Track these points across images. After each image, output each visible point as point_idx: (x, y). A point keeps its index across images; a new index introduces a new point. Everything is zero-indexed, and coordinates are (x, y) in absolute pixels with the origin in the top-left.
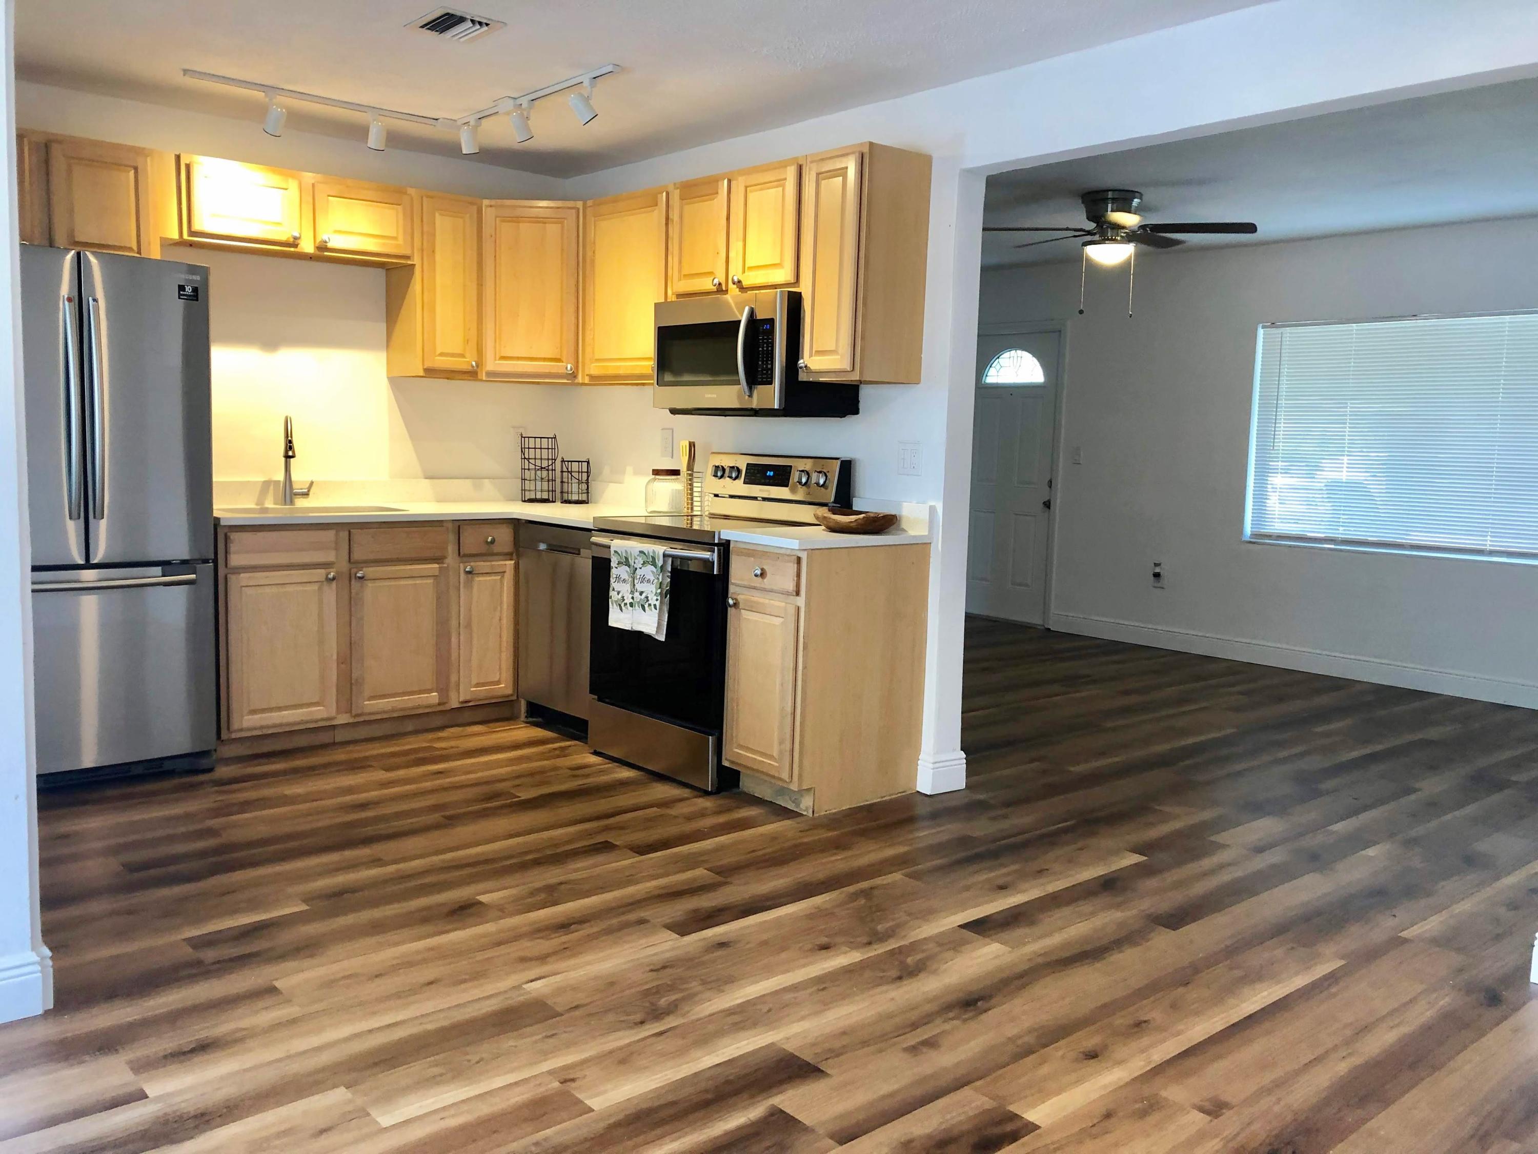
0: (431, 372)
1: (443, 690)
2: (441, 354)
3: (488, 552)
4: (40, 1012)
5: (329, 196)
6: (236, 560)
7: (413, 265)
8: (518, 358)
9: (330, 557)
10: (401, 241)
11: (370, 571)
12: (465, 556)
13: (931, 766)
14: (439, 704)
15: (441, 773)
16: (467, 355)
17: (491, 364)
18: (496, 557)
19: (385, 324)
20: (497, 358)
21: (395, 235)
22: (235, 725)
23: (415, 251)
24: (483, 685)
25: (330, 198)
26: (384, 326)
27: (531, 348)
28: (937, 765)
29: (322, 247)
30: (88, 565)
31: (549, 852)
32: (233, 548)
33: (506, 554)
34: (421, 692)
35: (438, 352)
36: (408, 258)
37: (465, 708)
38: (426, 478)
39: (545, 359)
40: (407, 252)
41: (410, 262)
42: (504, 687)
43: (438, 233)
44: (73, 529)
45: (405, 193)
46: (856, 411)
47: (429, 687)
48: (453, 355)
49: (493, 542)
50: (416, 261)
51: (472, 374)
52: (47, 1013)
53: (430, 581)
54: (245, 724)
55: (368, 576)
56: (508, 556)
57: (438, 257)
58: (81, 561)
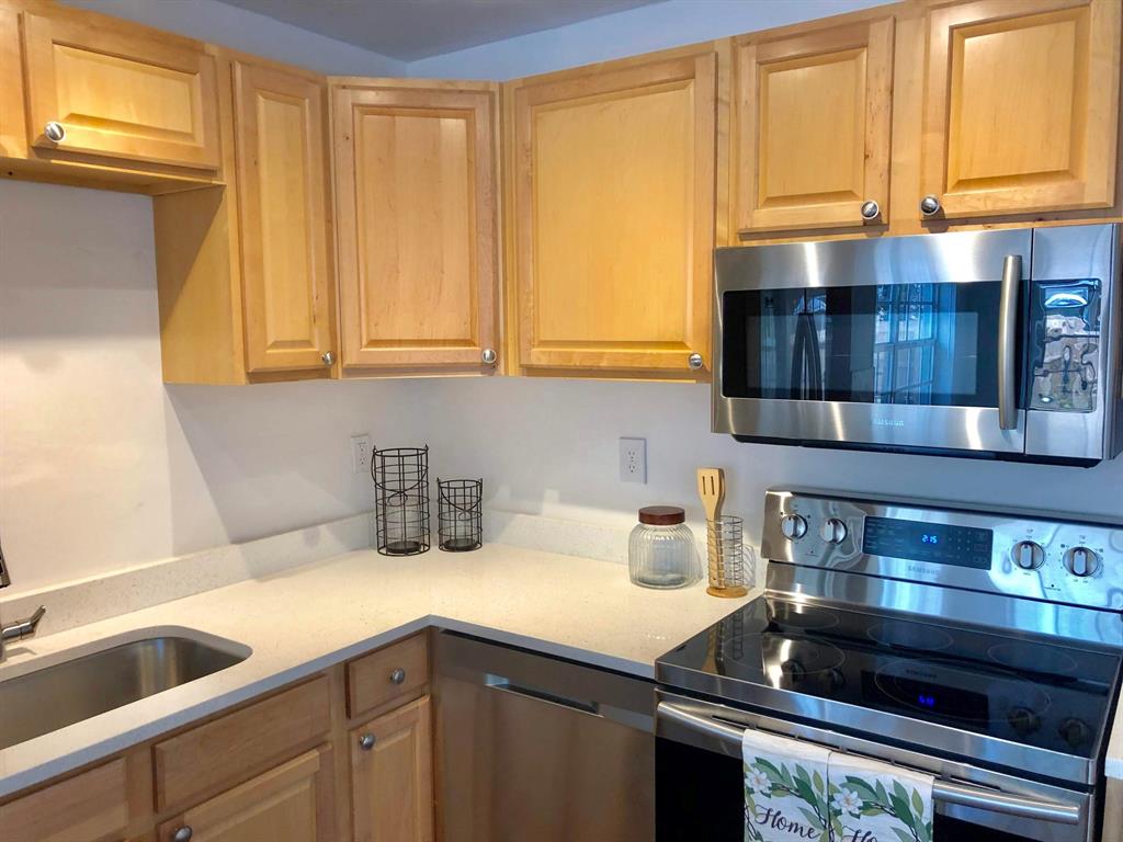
0: (256, 377)
2: (276, 344)
5: (54, 43)
7: (221, 187)
8: (400, 343)
10: (200, 142)
16: (316, 341)
17: (353, 354)
19: (155, 293)
20: (364, 342)
21: (189, 130)
23: (224, 161)
25: (56, 46)
26: (152, 297)
27: (421, 324)
29: (44, 148)
33: (417, 688)
35: (271, 341)
36: (210, 172)
39: (445, 342)
40: (208, 162)
41: (214, 181)
43: (262, 129)
45: (203, 52)
48: (293, 344)
49: (402, 678)
50: (226, 179)
51: (322, 372)
57: (264, 173)
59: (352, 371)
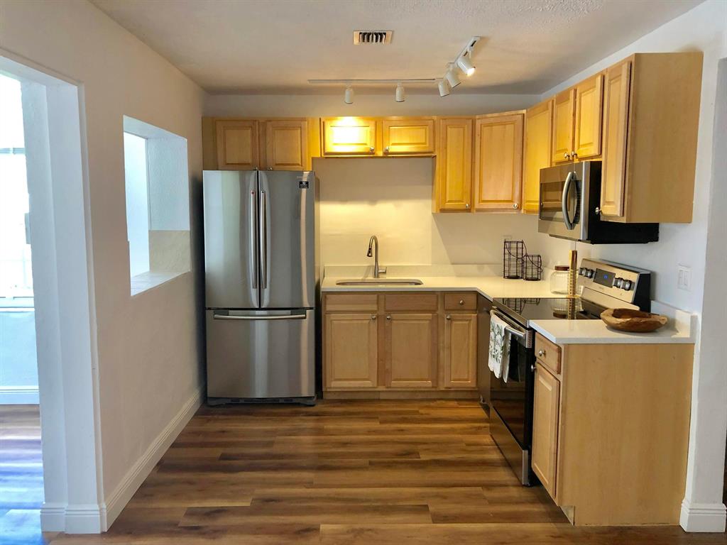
0: (443, 211)
1: (436, 380)
2: (449, 201)
3: (461, 308)
4: (99, 532)
6: (329, 307)
7: (436, 156)
8: (491, 201)
9: (374, 307)
10: (428, 145)
11: (395, 316)
12: (447, 310)
13: (689, 511)
14: (433, 387)
15: (402, 430)
16: (464, 201)
17: (477, 205)
18: (465, 312)
19: (431, 186)
20: (481, 202)
21: (425, 142)
22: (328, 386)
23: (436, 148)
24: (459, 380)
25: (390, 128)
27: (496, 195)
28: (693, 511)
29: (386, 153)
30: (260, 309)
31: (390, 504)
32: (328, 302)
33: (472, 310)
34: (422, 380)
35: (447, 200)
36: (433, 152)
37: (448, 391)
38: (453, 264)
39: (504, 201)
40: (432, 150)
41: (433, 155)
42: (470, 383)
43: (448, 138)
44: (254, 293)
45: (431, 119)
46: (656, 239)
47: (427, 378)
48: (456, 201)
49: (462, 304)
50: (437, 153)
51: (468, 210)
52: (103, 533)
53: (428, 322)
54: (332, 386)
55: (394, 318)
56: (475, 311)
58: (257, 307)
59: (478, 210)
